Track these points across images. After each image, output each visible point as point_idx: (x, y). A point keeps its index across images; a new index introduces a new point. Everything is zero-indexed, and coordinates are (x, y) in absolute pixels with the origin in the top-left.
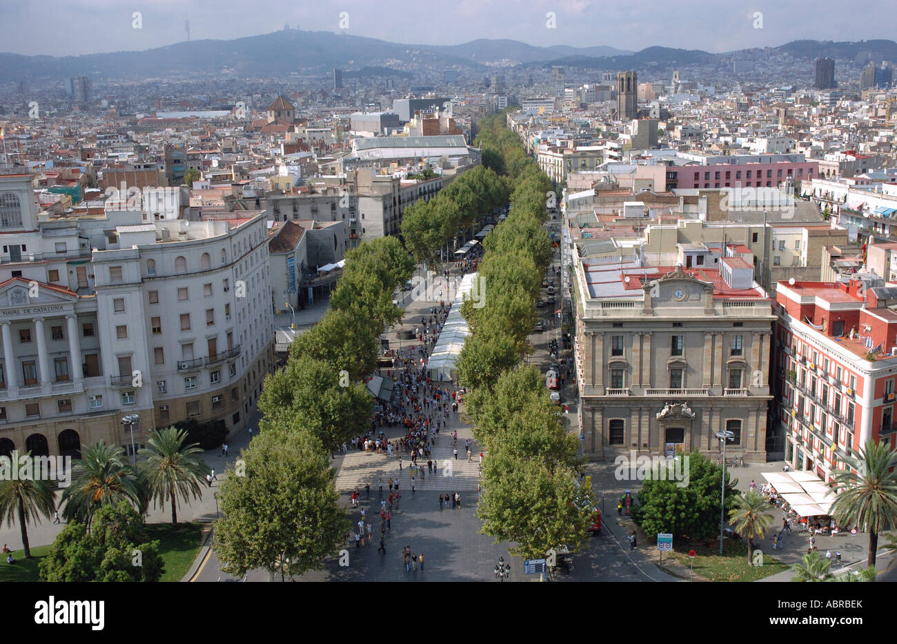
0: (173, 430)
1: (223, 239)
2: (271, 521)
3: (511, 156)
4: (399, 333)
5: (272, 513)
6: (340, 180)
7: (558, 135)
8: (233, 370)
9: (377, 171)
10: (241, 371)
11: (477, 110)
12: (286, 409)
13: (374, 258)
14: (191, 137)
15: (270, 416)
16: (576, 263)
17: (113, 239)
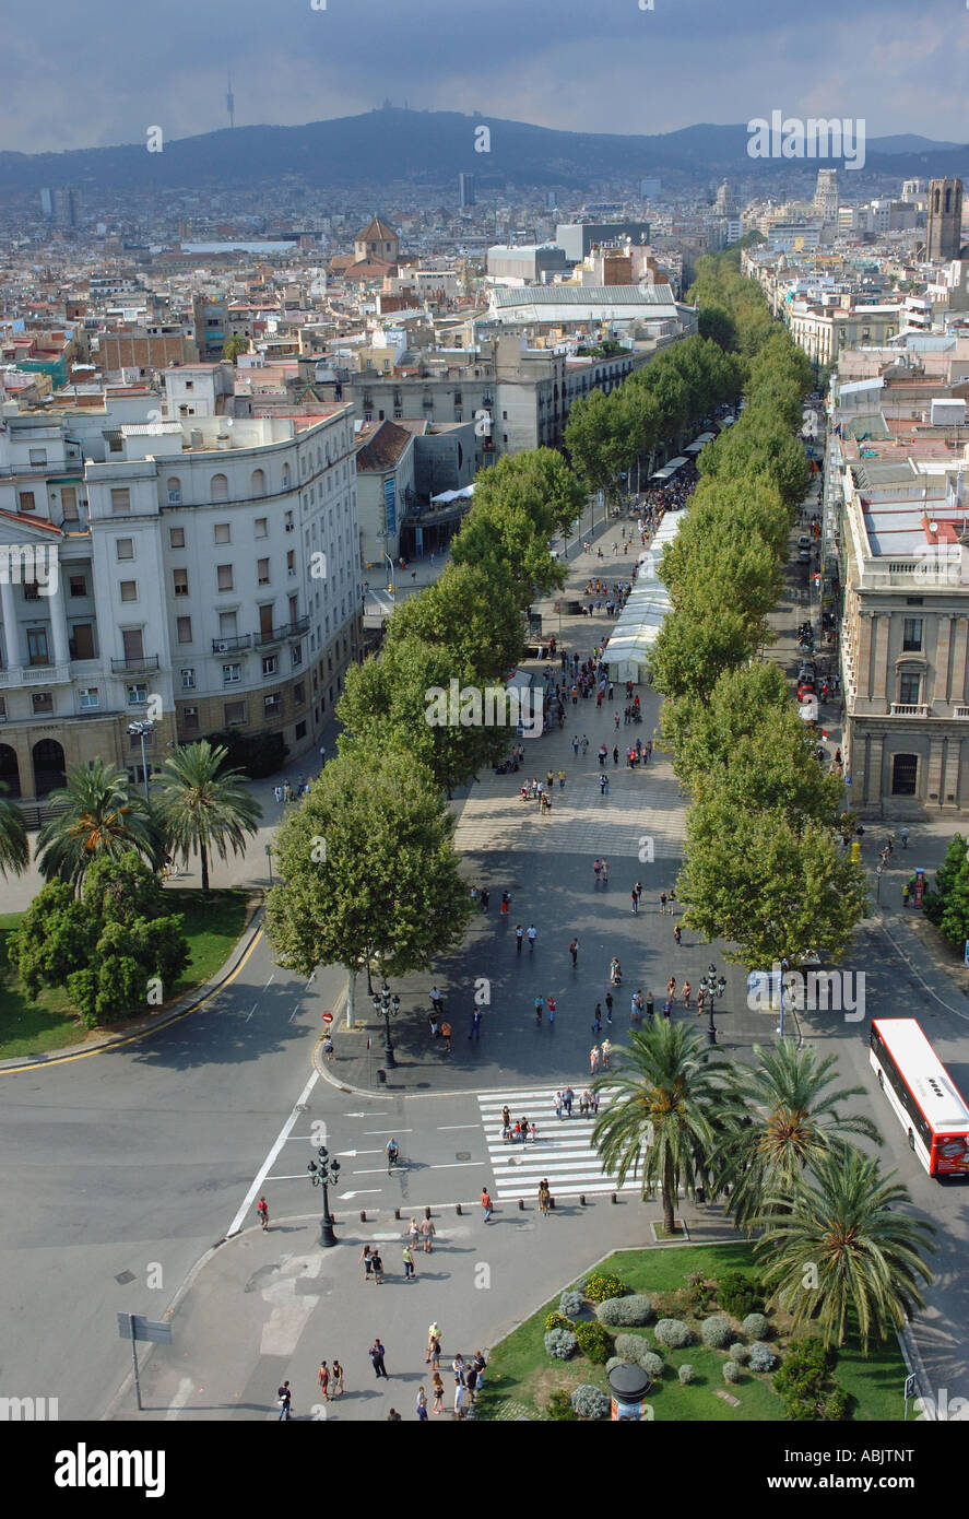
0: (205, 747)
1: (286, 447)
2: (355, 894)
3: (746, 319)
4: (557, 604)
5: (359, 883)
6: (470, 355)
7: (825, 286)
8: (297, 657)
9: (529, 341)
10: (310, 658)
11: (693, 244)
12: (380, 719)
13: (522, 482)
14: (236, 284)
15: (354, 728)
16: (848, 498)
17: (117, 445)
